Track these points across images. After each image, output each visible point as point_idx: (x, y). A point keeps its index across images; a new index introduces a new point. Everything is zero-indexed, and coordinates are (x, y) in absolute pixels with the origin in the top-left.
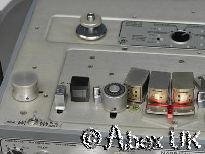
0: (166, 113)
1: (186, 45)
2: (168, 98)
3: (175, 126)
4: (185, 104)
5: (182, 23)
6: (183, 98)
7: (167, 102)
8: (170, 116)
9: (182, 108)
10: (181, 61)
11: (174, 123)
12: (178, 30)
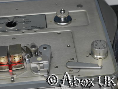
0: (8, 70)
1: (15, 29)
2: (8, 61)
3: (14, 76)
4: (19, 63)
5: (11, 16)
6: (17, 59)
7: (8, 63)
8: (11, 71)
9: (18, 65)
10: (14, 38)
11: (13, 74)
12: (9, 21)
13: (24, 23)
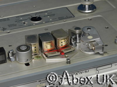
13: (48, 17)
